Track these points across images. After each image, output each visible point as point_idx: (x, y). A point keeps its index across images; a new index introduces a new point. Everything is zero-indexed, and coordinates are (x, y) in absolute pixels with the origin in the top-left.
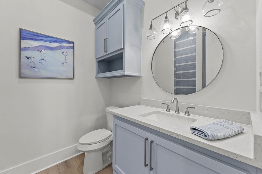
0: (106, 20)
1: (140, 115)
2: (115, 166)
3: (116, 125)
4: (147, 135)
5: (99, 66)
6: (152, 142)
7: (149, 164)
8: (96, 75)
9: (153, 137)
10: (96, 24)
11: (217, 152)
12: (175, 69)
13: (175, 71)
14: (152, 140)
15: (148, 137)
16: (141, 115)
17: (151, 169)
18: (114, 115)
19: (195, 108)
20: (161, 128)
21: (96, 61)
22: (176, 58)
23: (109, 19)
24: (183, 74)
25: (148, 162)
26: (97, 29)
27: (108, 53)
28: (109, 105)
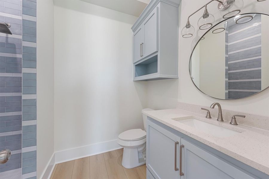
0: (142, 26)
1: (172, 119)
2: (149, 165)
3: (149, 125)
4: (178, 139)
5: (136, 70)
6: (182, 146)
7: (179, 169)
8: (134, 78)
9: (184, 142)
10: (134, 31)
11: (259, 170)
12: (227, 68)
13: (226, 70)
14: (183, 145)
15: (179, 141)
16: (174, 119)
17: (182, 174)
18: (148, 116)
19: (245, 117)
20: (192, 134)
21: (134, 65)
22: (229, 53)
23: (144, 25)
24: (241, 73)
25: (178, 167)
26: (135, 35)
27: (144, 57)
28: (145, 107)
